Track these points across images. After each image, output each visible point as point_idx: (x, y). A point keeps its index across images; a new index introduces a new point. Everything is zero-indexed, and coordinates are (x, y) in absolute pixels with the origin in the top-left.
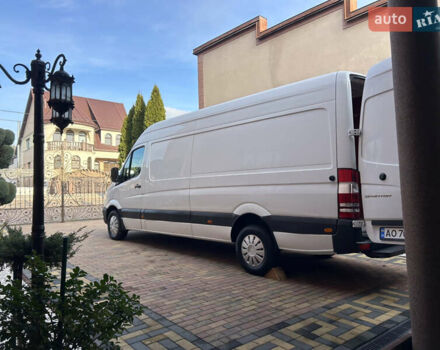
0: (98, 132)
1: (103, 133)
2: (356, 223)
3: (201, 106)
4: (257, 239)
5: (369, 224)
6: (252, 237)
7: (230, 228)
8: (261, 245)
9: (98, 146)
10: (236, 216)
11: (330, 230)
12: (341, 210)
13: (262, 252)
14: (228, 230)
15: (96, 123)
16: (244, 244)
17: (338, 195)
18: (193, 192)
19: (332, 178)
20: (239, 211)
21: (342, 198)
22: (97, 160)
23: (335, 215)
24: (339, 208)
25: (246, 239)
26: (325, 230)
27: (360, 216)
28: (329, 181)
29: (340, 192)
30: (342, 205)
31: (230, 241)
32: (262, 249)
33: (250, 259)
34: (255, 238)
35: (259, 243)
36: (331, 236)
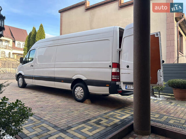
0: (14, 42)
1: (17, 42)
2: (117, 83)
3: (61, 34)
4: (81, 88)
5: (122, 83)
6: (79, 87)
7: (70, 84)
8: (82, 91)
9: (14, 47)
10: (73, 79)
11: (108, 85)
12: (113, 78)
13: (83, 94)
15: (13, 37)
16: (76, 90)
17: (112, 72)
18: (56, 69)
19: (110, 66)
20: (74, 78)
21: (113, 74)
22: (13, 54)
23: (110, 80)
24: (112, 77)
25: (77, 88)
26: (107, 85)
27: (119, 80)
29: (113, 72)
30: (113, 76)
31: (70, 89)
32: (83, 92)
33: (78, 96)
34: (80, 88)
35: (82, 90)
36: (108, 87)
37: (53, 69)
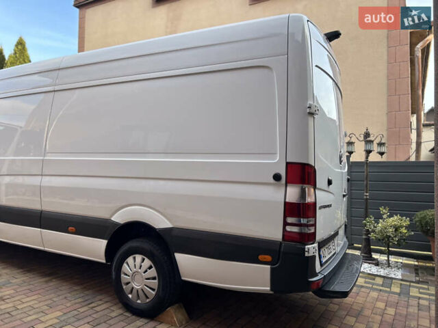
2: (310, 251)
4: (147, 262)
6: (139, 258)
7: (104, 243)
8: (153, 272)
10: (116, 224)
11: (268, 258)
12: (288, 228)
13: (155, 283)
14: (102, 244)
16: (125, 267)
17: (286, 204)
18: (47, 181)
19: (277, 177)
20: (120, 218)
23: (278, 235)
24: (285, 224)
25: (130, 260)
26: (261, 257)
28: (272, 181)
29: (287, 200)
30: (290, 220)
31: (104, 261)
32: (154, 278)
33: (134, 291)
34: (143, 260)
35: (150, 268)
36: (269, 266)
37: (36, 181)
